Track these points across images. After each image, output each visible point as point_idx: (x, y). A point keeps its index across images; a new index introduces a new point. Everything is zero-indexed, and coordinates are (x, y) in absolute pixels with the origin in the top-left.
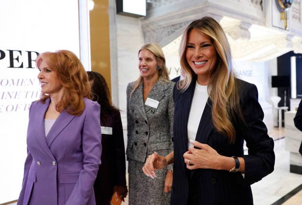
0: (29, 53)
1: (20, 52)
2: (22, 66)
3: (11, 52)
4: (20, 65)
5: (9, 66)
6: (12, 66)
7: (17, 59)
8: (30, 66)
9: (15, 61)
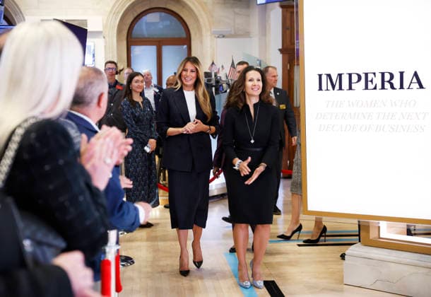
0: (383, 74)
1: (374, 74)
2: (375, 88)
3: (366, 75)
4: (373, 86)
5: (364, 88)
6: (366, 88)
7: (372, 81)
8: (383, 87)
9: (369, 83)
